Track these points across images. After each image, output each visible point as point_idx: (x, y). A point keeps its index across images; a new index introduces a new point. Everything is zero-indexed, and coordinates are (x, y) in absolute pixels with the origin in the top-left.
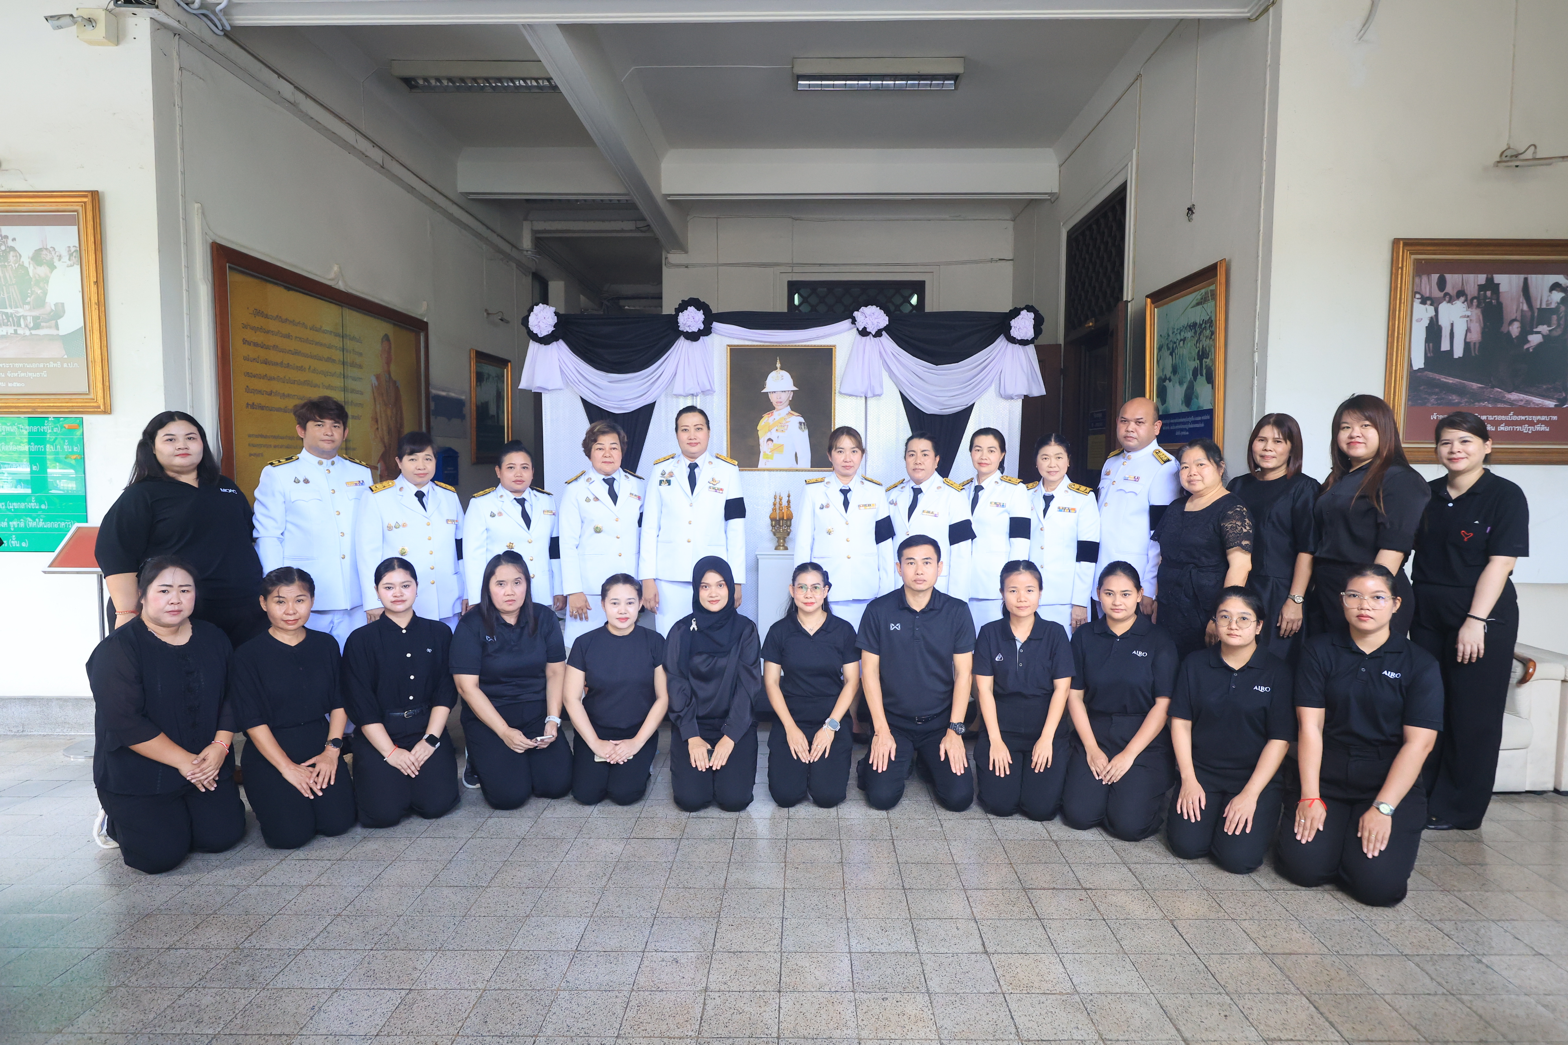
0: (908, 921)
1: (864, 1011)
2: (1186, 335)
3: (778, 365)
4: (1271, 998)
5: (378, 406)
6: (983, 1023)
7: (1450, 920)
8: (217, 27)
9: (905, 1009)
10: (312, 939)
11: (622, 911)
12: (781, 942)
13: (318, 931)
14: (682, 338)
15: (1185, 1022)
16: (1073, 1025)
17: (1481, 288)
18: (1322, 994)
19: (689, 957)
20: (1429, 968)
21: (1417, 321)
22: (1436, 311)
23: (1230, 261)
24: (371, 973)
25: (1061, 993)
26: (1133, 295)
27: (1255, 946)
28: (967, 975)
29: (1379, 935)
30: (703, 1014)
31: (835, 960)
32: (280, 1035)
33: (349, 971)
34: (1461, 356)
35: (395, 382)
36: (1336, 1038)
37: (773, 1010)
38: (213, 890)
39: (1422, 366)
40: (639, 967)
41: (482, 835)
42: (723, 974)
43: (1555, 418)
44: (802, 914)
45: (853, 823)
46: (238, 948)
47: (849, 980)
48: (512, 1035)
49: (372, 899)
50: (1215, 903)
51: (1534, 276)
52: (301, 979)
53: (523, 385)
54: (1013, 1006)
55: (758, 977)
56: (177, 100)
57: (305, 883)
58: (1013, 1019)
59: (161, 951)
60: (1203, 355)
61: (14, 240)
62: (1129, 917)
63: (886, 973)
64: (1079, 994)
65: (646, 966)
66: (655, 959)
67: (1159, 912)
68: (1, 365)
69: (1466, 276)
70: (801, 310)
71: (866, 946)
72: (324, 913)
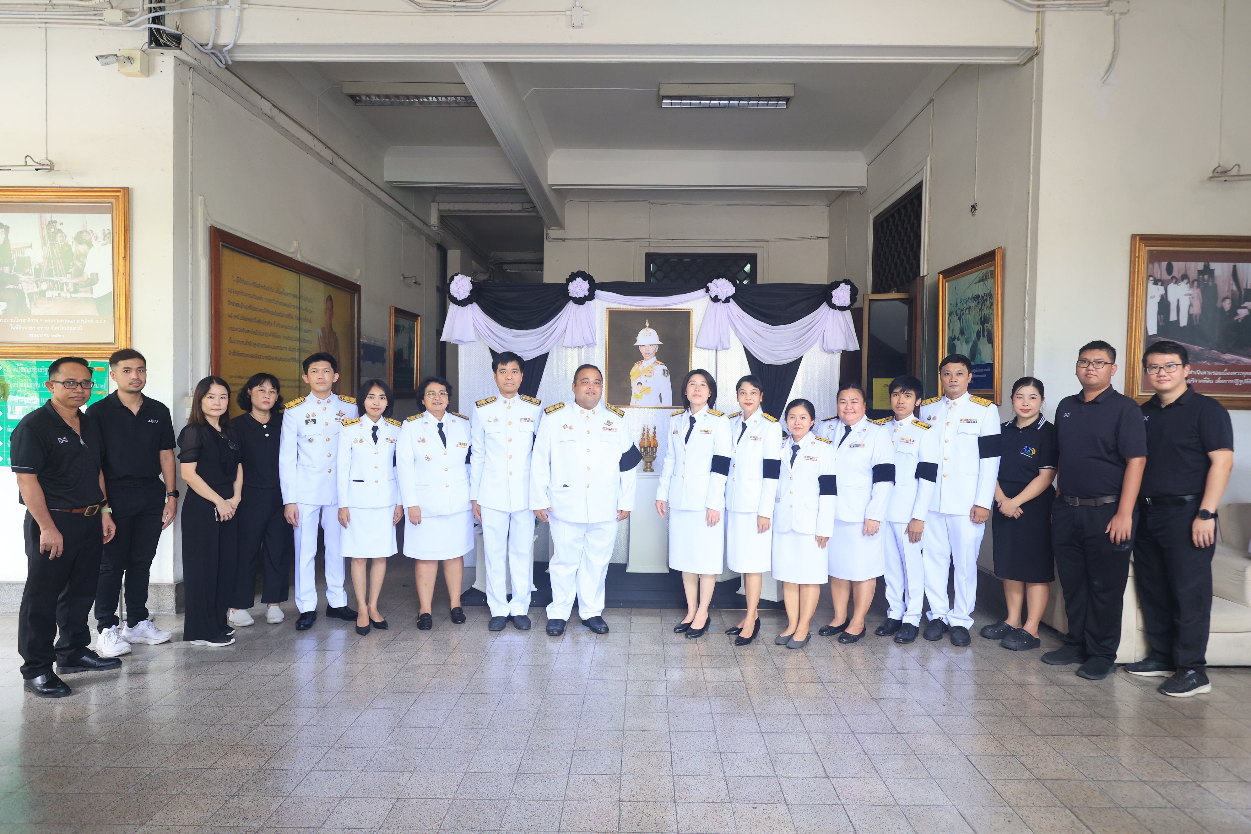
0: (766, 754)
1: (740, 816)
2: (971, 305)
3: (647, 324)
4: (1042, 810)
6: (829, 825)
7: (1178, 757)
8: (221, 62)
9: (770, 815)
10: (316, 763)
11: (548, 746)
12: (672, 768)
13: (319, 757)
14: (571, 302)
15: (979, 825)
16: (896, 826)
17: (1200, 272)
18: (1081, 807)
19: (604, 778)
20: (1161, 790)
21: (1151, 297)
22: (1166, 289)
23: (1005, 249)
24: (366, 787)
25: (885, 805)
26: (928, 271)
27: (1030, 774)
28: (814, 792)
30: (620, 817)
31: (714, 781)
32: (308, 828)
33: (349, 785)
34: (1186, 325)
35: (335, 334)
37: (672, 814)
38: (232, 728)
39: (1156, 333)
40: (567, 785)
41: (430, 691)
42: (631, 790)
44: (685, 749)
45: (717, 684)
46: (261, 769)
47: (726, 795)
49: (355, 736)
50: (999, 744)
52: (314, 791)
53: (444, 338)
54: (851, 813)
55: (657, 792)
56: (190, 118)
58: (851, 822)
59: (204, 770)
60: (985, 321)
61: (61, 224)
62: (935, 753)
63: (754, 790)
64: (899, 805)
65: (572, 784)
66: (578, 779)
67: (957, 750)
68: (46, 321)
69: (1188, 264)
70: (656, 278)
71: (737, 772)
72: (320, 745)
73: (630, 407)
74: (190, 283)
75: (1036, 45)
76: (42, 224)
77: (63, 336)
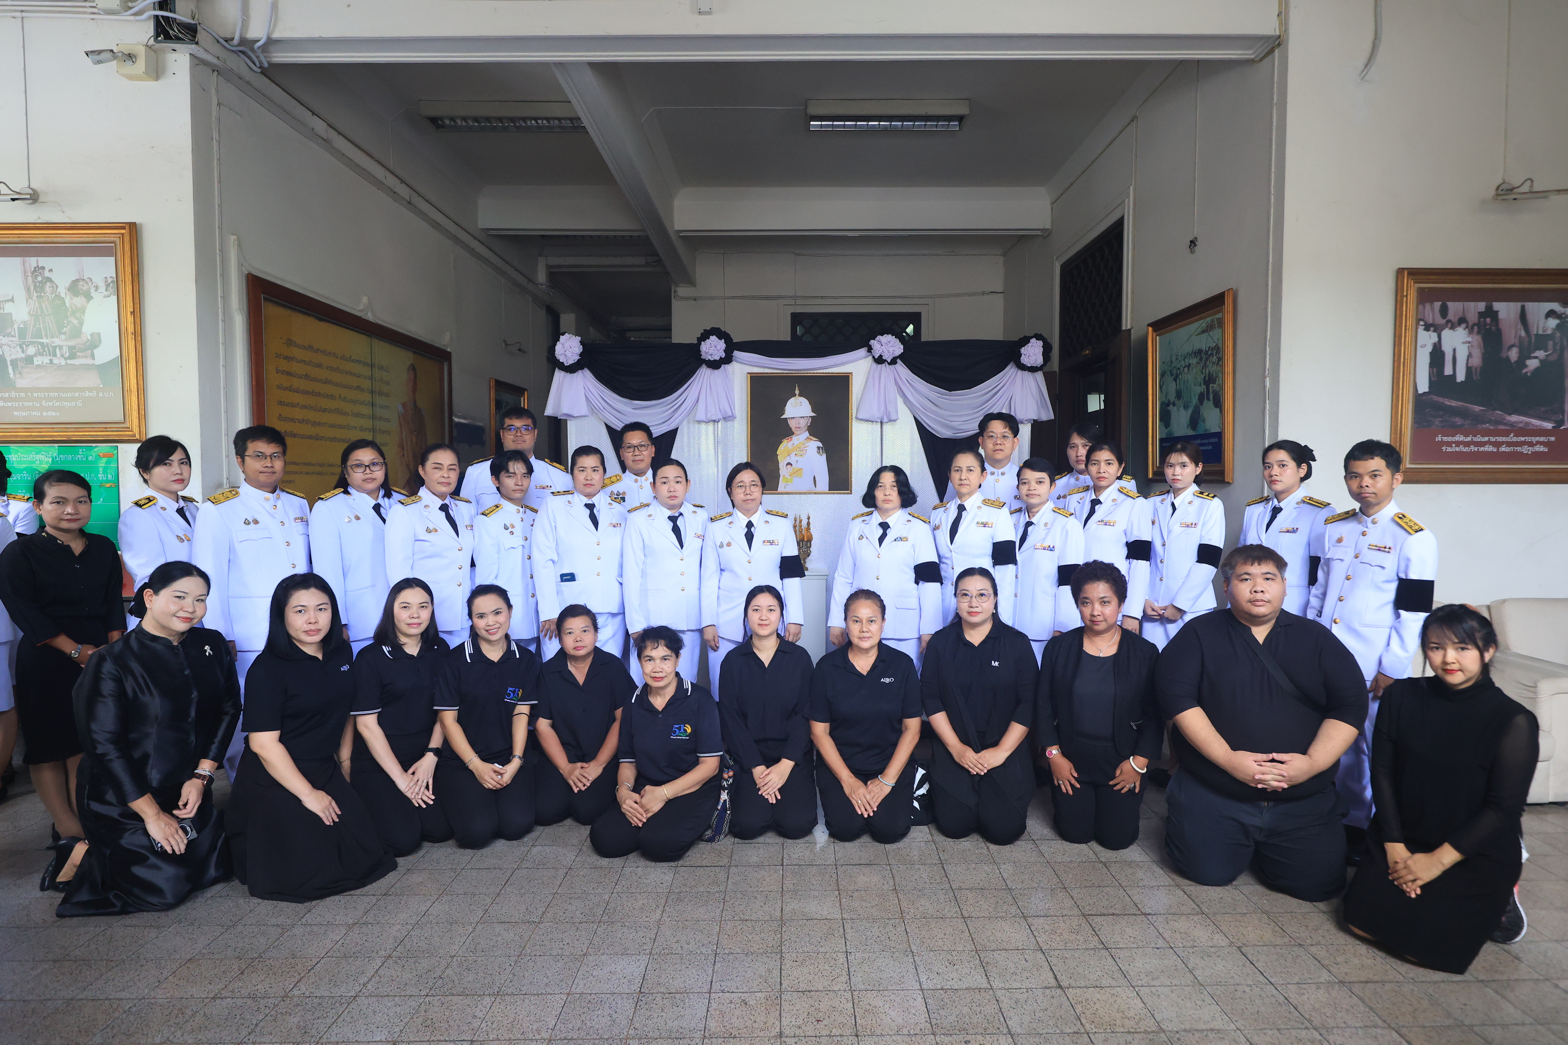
0: (974, 953)
2: (1190, 362)
3: (797, 392)
4: (1360, 1032)
5: (404, 433)
8: (255, 64)
10: (364, 985)
11: (682, 947)
12: (850, 979)
13: (369, 975)
14: (704, 367)
17: (1481, 315)
18: (1410, 1027)
19: (758, 998)
21: (1422, 346)
22: (1439, 337)
23: (1238, 291)
24: (429, 1022)
25: (1146, 1032)
26: (1132, 324)
27: (1329, 974)
28: (1046, 1012)
31: (908, 998)
33: (406, 1020)
34: (1463, 380)
35: (420, 410)
38: (256, 930)
39: (1427, 390)
40: (708, 1011)
41: (528, 865)
42: (795, 1016)
43: (1553, 439)
44: (865, 947)
46: (286, 996)
47: (927, 1021)
49: (422, 938)
50: (1277, 927)
51: (1530, 304)
52: (355, 1031)
53: (547, 412)
55: (832, 1020)
56: (215, 135)
57: (351, 922)
59: (206, 1001)
60: (1209, 380)
61: (51, 270)
62: (1196, 944)
63: (963, 1012)
65: (715, 1010)
66: (722, 1001)
67: (1224, 938)
68: (35, 395)
69: (1466, 304)
71: (937, 982)
72: (373, 955)
73: (778, 494)
74: (221, 345)
75: (1278, 33)
76: (25, 272)
77: (58, 414)
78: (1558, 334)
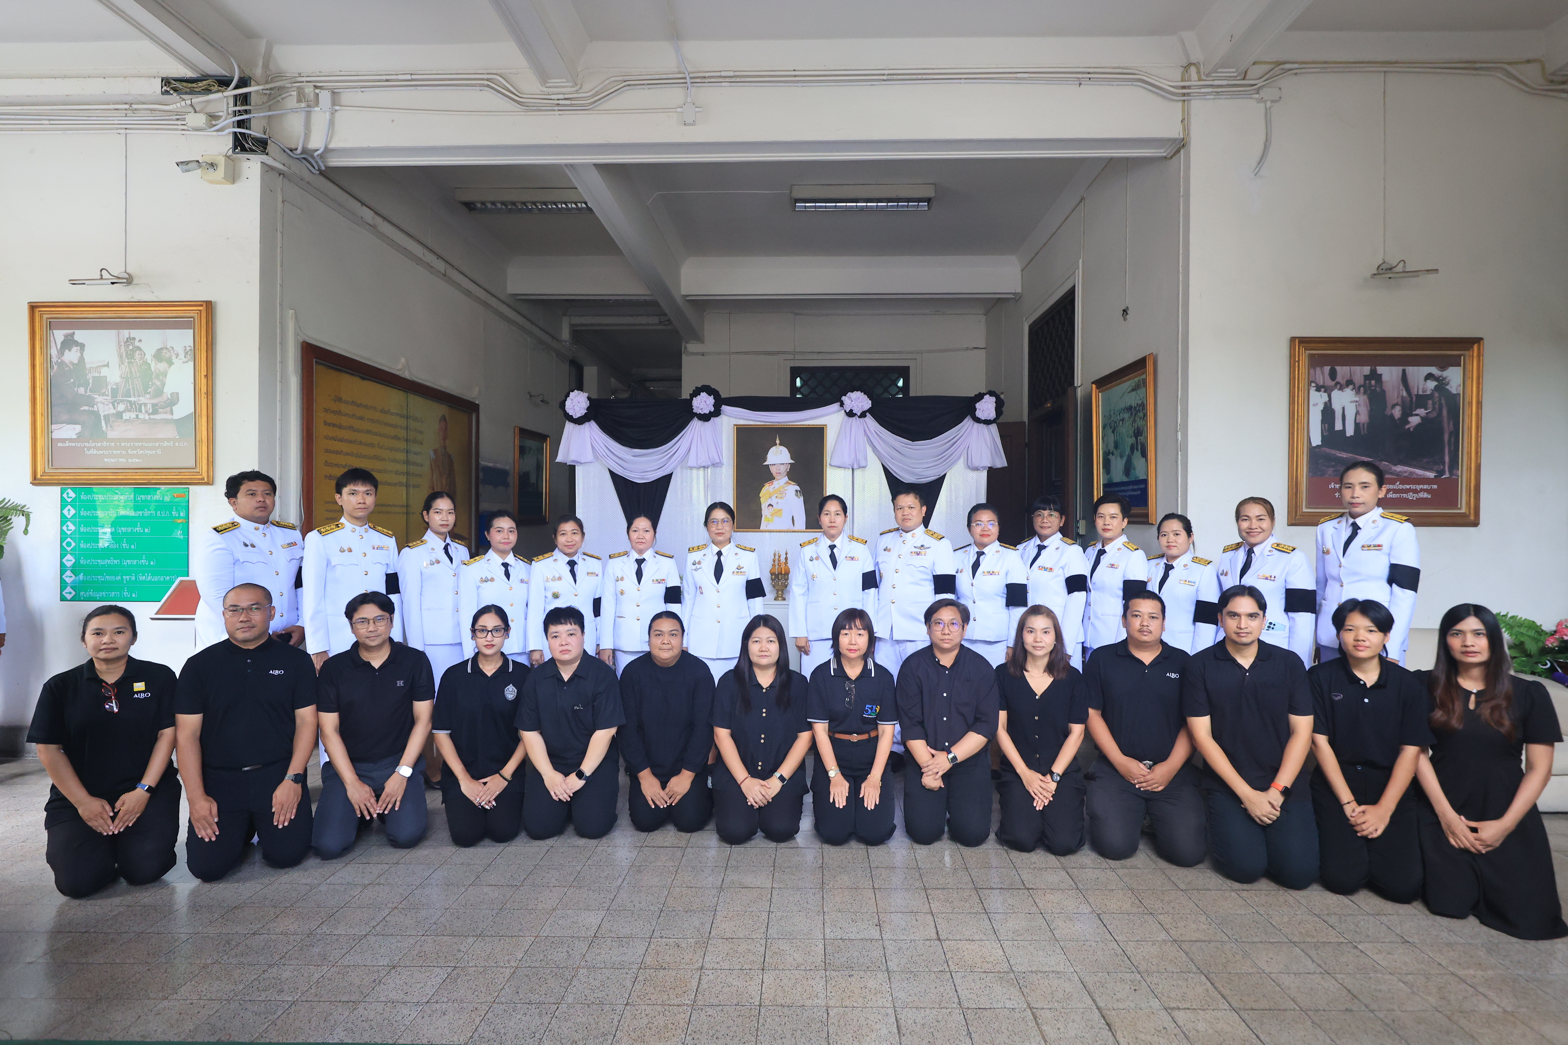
0: (875, 914)
1: (833, 985)
3: (778, 442)
4: (1175, 976)
5: (435, 476)
6: (932, 995)
8: (314, 168)
9: (867, 984)
10: (373, 927)
11: (634, 906)
12: (767, 930)
13: (379, 920)
14: (696, 419)
15: (1100, 995)
16: (1007, 997)
17: (1366, 378)
18: (1219, 973)
19: (689, 943)
20: (1313, 953)
21: (1314, 405)
22: (1330, 397)
23: (1156, 356)
24: (423, 954)
25: (999, 972)
26: (1082, 380)
27: (1167, 935)
28: (921, 957)
29: (1274, 926)
30: (698, 987)
31: (811, 945)
32: (348, 1002)
33: (405, 952)
34: (1352, 434)
35: (449, 456)
36: (1226, 1008)
37: (757, 984)
39: (1320, 443)
40: (647, 950)
42: (716, 956)
43: (1435, 487)
44: (786, 908)
46: (311, 934)
47: (822, 961)
48: (539, 1003)
49: (423, 895)
50: (1137, 901)
51: (1411, 368)
52: (364, 959)
53: (559, 459)
54: (958, 982)
55: (746, 958)
56: (279, 227)
57: (367, 882)
58: (957, 992)
59: (247, 936)
60: (1139, 433)
61: (140, 341)
62: (1063, 911)
64: (1014, 972)
65: (653, 950)
66: (659, 944)
67: (1089, 907)
68: (123, 444)
69: (1353, 368)
70: (801, 394)
71: (839, 934)
72: (383, 906)
73: (760, 532)
74: (278, 402)
75: (1182, 136)
76: (119, 342)
77: (141, 461)
78: (1437, 395)
